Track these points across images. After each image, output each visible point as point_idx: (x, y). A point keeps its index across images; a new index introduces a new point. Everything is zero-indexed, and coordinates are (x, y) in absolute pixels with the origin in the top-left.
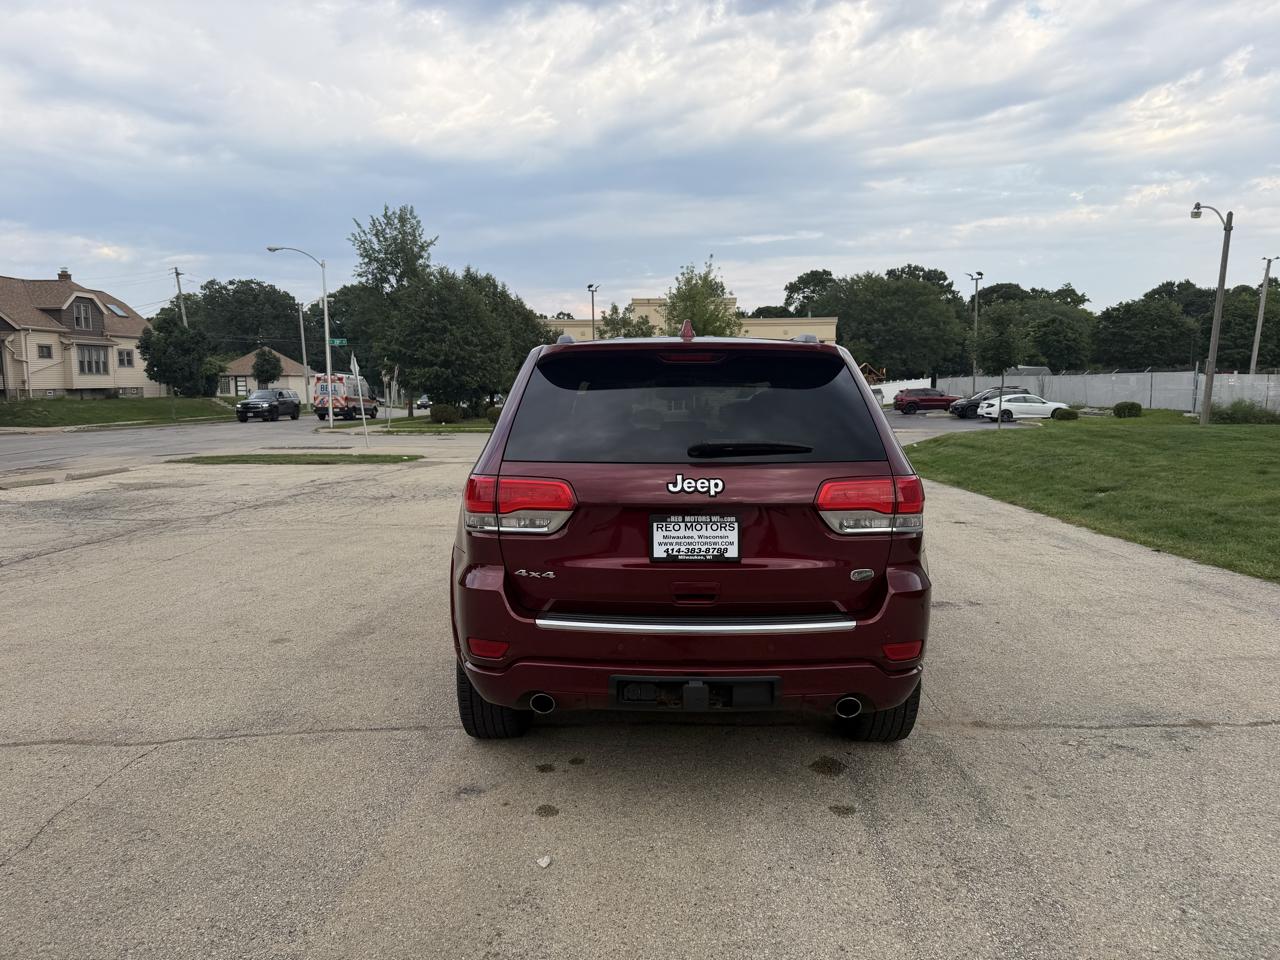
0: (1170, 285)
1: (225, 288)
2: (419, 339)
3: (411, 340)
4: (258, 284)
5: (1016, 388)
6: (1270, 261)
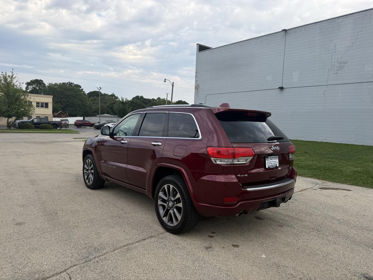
5: (112, 121)
6: (167, 94)
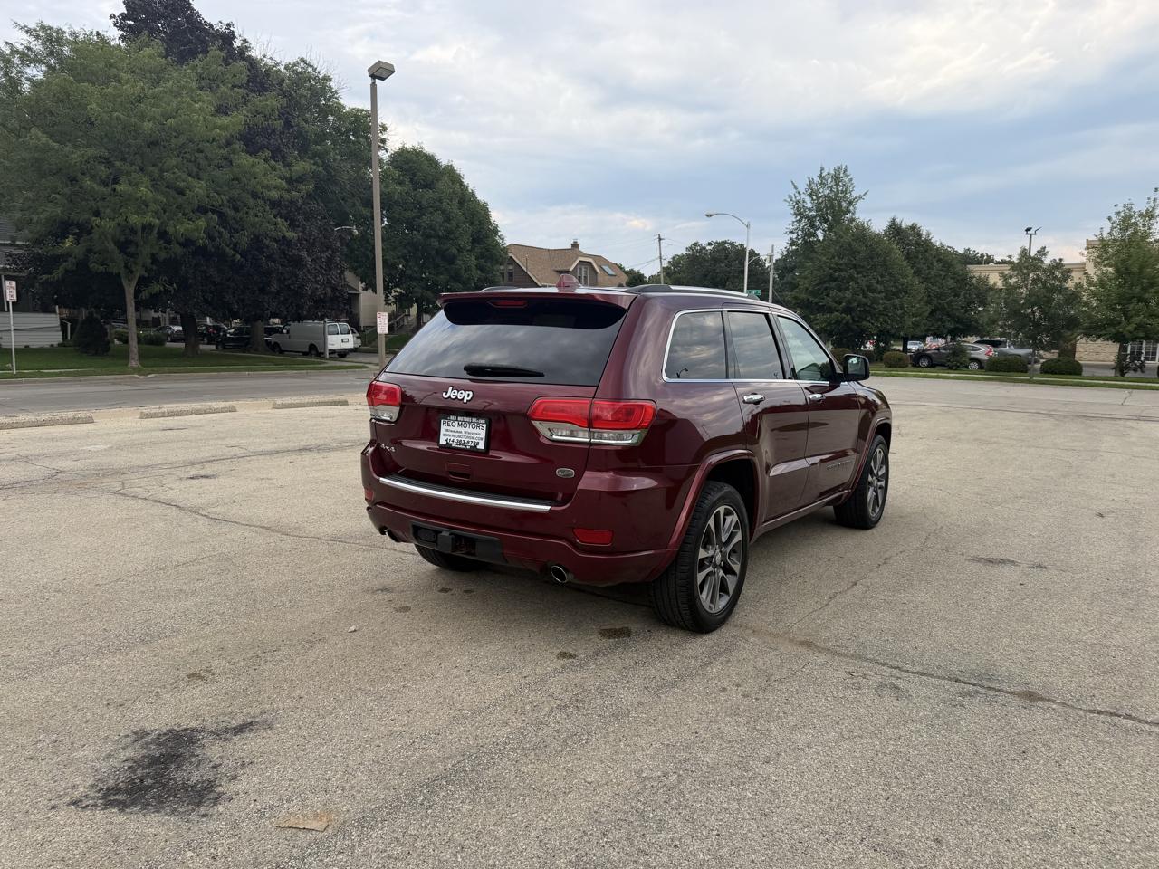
1: (704, 248)
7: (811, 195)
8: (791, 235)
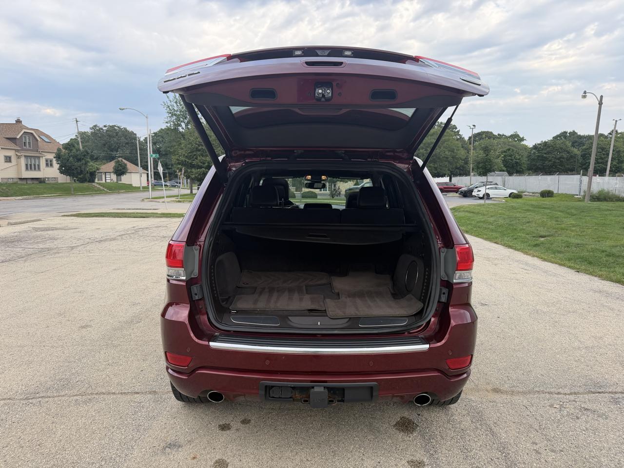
0: (565, 132)
1: (102, 129)
2: (195, 155)
3: (191, 156)
4: (118, 127)
5: (491, 182)
6: (616, 121)
7: (176, 102)
8: (166, 124)
